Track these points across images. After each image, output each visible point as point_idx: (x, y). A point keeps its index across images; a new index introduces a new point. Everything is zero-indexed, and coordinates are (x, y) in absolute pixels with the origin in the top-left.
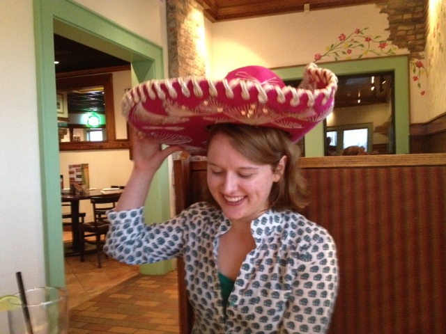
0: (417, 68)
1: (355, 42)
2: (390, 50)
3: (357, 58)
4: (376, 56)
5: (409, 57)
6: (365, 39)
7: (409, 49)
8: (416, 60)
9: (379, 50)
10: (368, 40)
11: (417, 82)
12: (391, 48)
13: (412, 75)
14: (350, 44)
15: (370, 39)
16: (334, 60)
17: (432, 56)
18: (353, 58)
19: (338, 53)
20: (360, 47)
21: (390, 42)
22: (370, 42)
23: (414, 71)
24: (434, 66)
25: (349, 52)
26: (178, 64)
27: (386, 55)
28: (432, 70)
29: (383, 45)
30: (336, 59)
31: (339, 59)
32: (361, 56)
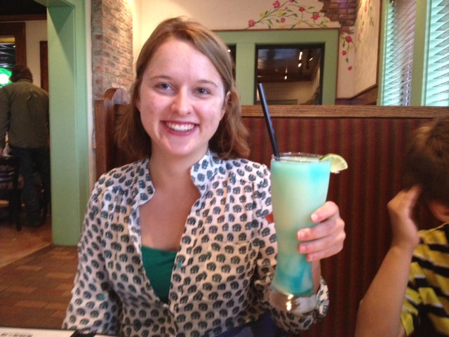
0: (346, 43)
1: (289, 11)
2: (322, 23)
3: (290, 27)
4: (308, 27)
5: (340, 31)
6: (298, 9)
7: (340, 23)
8: (346, 35)
9: (311, 21)
10: (302, 9)
11: (345, 57)
12: (323, 20)
13: (342, 49)
14: (283, 12)
15: (304, 9)
16: (267, 28)
17: (362, 30)
18: (286, 27)
19: (272, 20)
20: (294, 17)
21: (323, 14)
22: (304, 12)
23: (344, 45)
24: (363, 41)
25: (283, 20)
26: (102, 14)
27: (318, 27)
28: (360, 45)
29: (315, 17)
30: (270, 27)
31: (272, 27)
32: (294, 26)
